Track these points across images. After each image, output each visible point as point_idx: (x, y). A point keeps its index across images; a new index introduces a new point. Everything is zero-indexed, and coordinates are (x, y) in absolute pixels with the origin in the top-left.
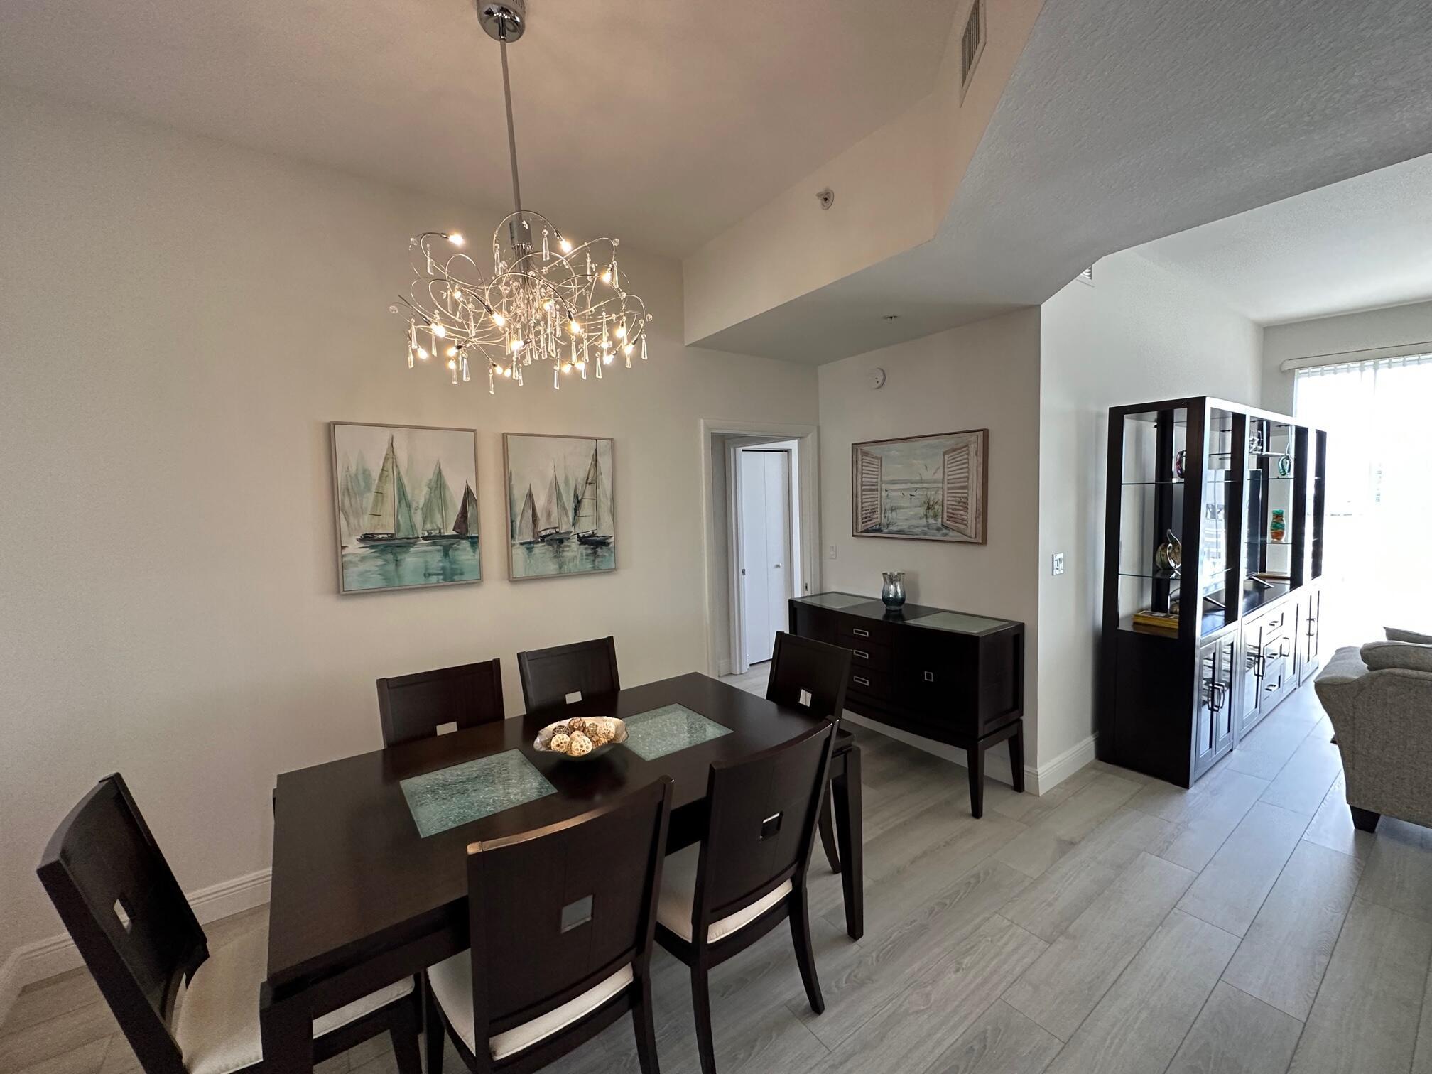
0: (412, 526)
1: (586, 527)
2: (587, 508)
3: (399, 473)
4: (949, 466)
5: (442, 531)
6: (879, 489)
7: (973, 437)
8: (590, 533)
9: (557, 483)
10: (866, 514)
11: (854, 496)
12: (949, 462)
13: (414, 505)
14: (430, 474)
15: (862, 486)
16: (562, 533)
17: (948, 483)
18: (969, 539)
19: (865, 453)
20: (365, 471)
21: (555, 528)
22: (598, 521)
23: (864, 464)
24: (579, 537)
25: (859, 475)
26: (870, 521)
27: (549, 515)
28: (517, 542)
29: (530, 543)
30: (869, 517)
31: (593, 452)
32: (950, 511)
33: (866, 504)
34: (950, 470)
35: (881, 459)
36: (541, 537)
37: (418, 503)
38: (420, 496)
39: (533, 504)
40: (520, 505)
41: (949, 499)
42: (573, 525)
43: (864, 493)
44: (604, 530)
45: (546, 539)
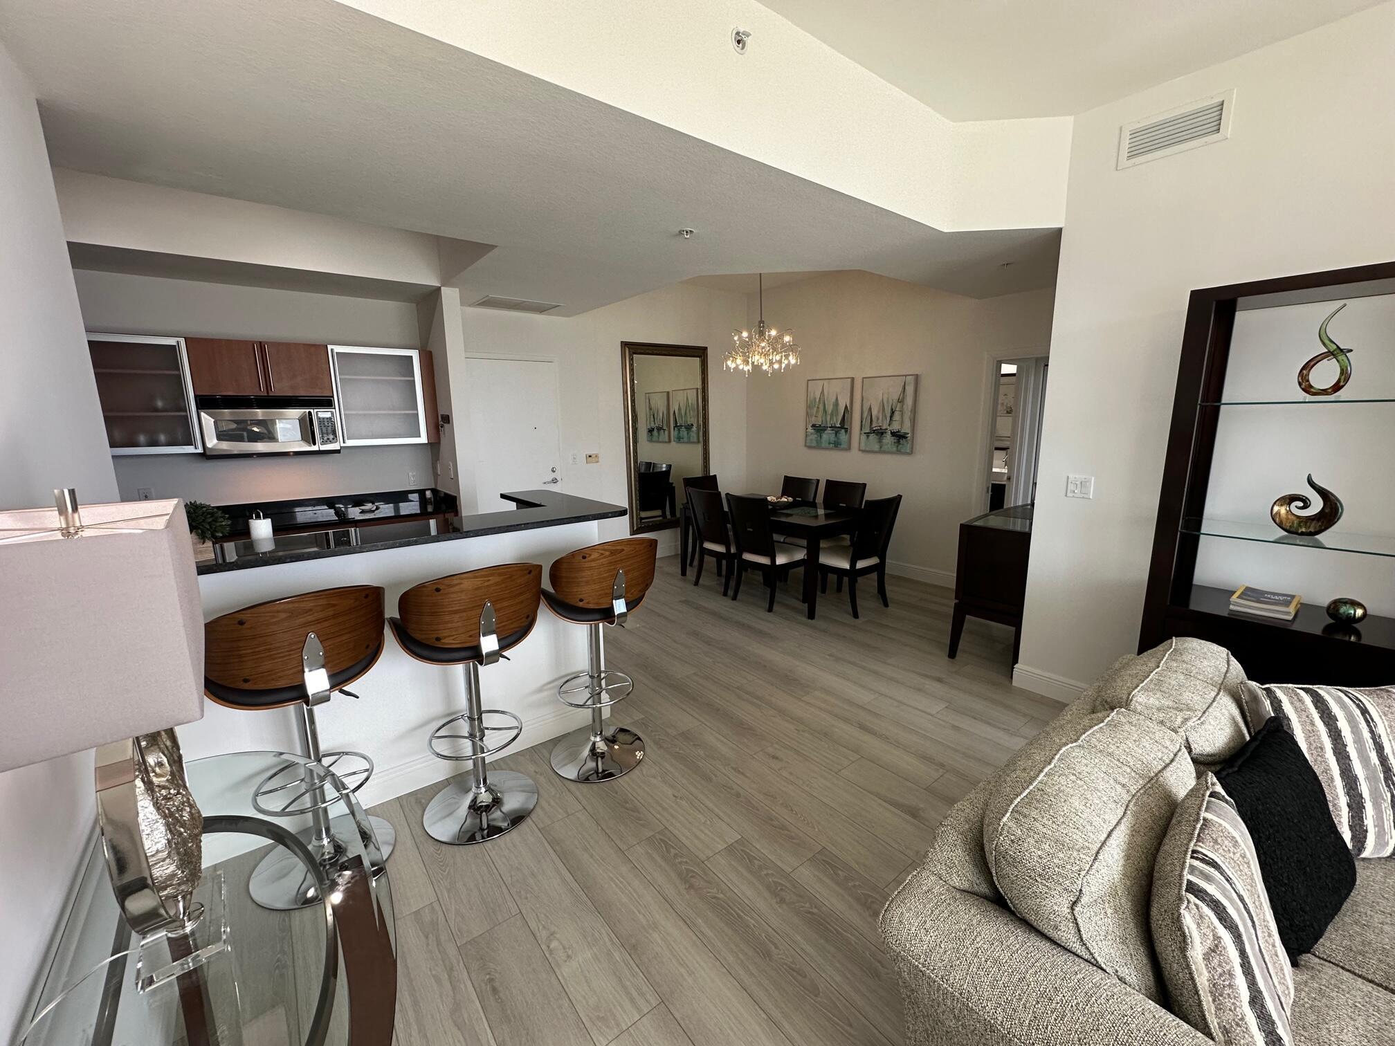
0: (827, 422)
1: (896, 427)
2: (897, 416)
3: (824, 399)
5: (836, 425)
8: (897, 430)
9: (884, 401)
13: (827, 413)
14: (833, 400)
20: (815, 399)
22: (902, 423)
24: (891, 432)
27: (878, 419)
28: (863, 432)
36: (873, 430)
37: (829, 412)
38: (830, 408)
39: (871, 413)
40: (865, 414)
42: (889, 425)
44: (906, 428)
45: (875, 431)
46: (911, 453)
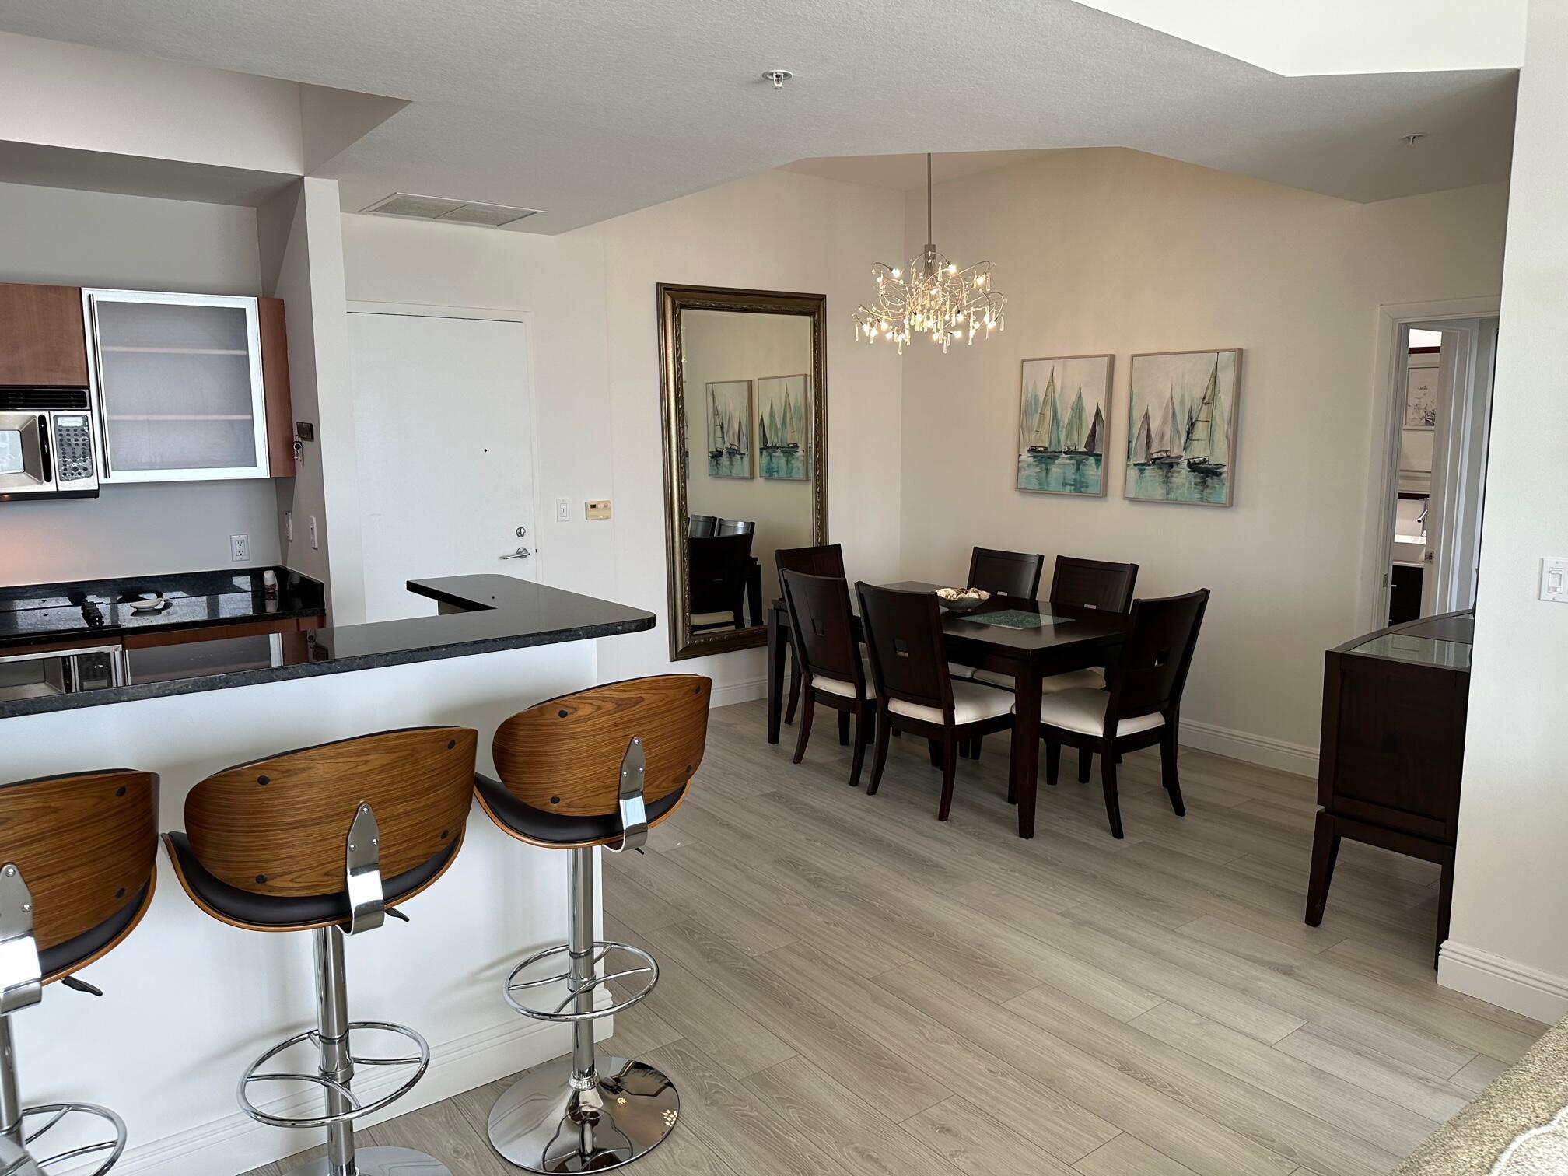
0: (1059, 442)
1: (1198, 452)
2: (1200, 431)
3: (1055, 397)
5: (1077, 448)
8: (1201, 459)
9: (1173, 406)
13: (1061, 425)
14: (1073, 398)
16: (1173, 457)
20: (1036, 396)
21: (1167, 451)
22: (1211, 444)
24: (1189, 462)
27: (1162, 437)
28: (1131, 463)
29: (1142, 464)
31: (1213, 367)
36: (1153, 459)
37: (1064, 423)
38: (1065, 416)
39: (1149, 425)
40: (1137, 427)
42: (1185, 449)
44: (1219, 456)
45: (1157, 462)
46: (1230, 504)
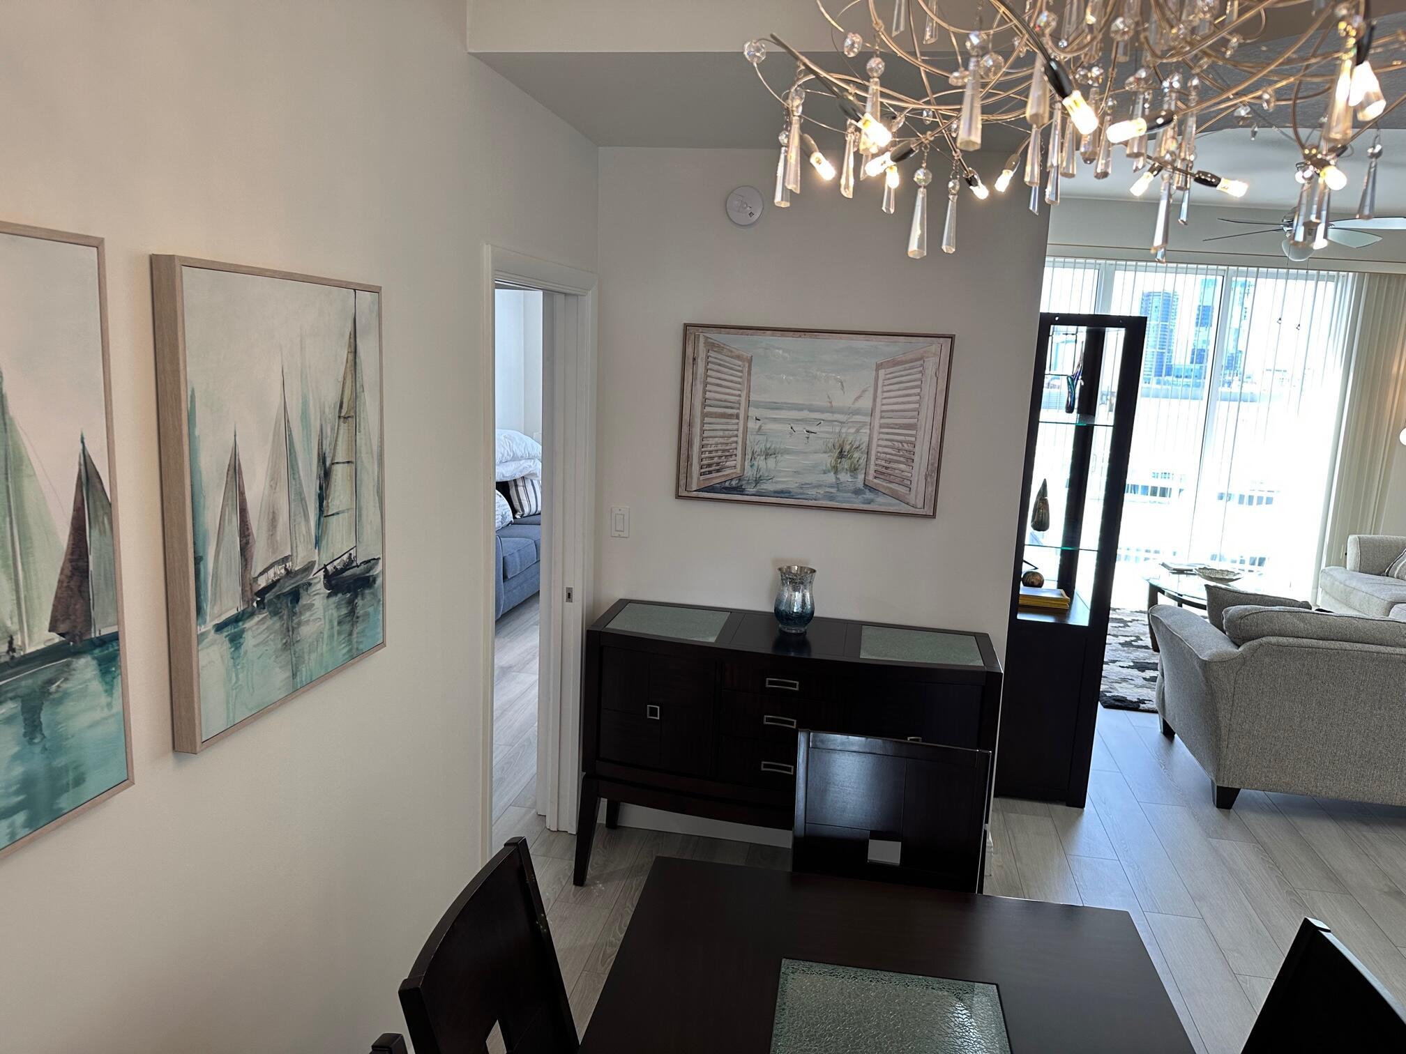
1: (339, 545)
2: (339, 488)
4: (886, 388)
5: (18, 642)
6: (742, 416)
7: (934, 346)
8: (346, 558)
9: (287, 421)
10: (712, 458)
11: (683, 423)
12: (887, 382)
15: (704, 406)
16: (296, 573)
17: (882, 417)
18: (912, 510)
19: (711, 346)
21: (285, 560)
22: (357, 521)
23: (710, 366)
24: (327, 573)
25: (699, 387)
26: (718, 471)
27: (272, 523)
28: (210, 625)
29: (236, 619)
30: (718, 464)
31: (349, 326)
32: (883, 463)
33: (711, 441)
34: (886, 395)
35: (750, 361)
36: (259, 593)
39: (242, 494)
41: (881, 443)
42: (317, 542)
43: (707, 420)
44: (369, 539)
45: (269, 596)
